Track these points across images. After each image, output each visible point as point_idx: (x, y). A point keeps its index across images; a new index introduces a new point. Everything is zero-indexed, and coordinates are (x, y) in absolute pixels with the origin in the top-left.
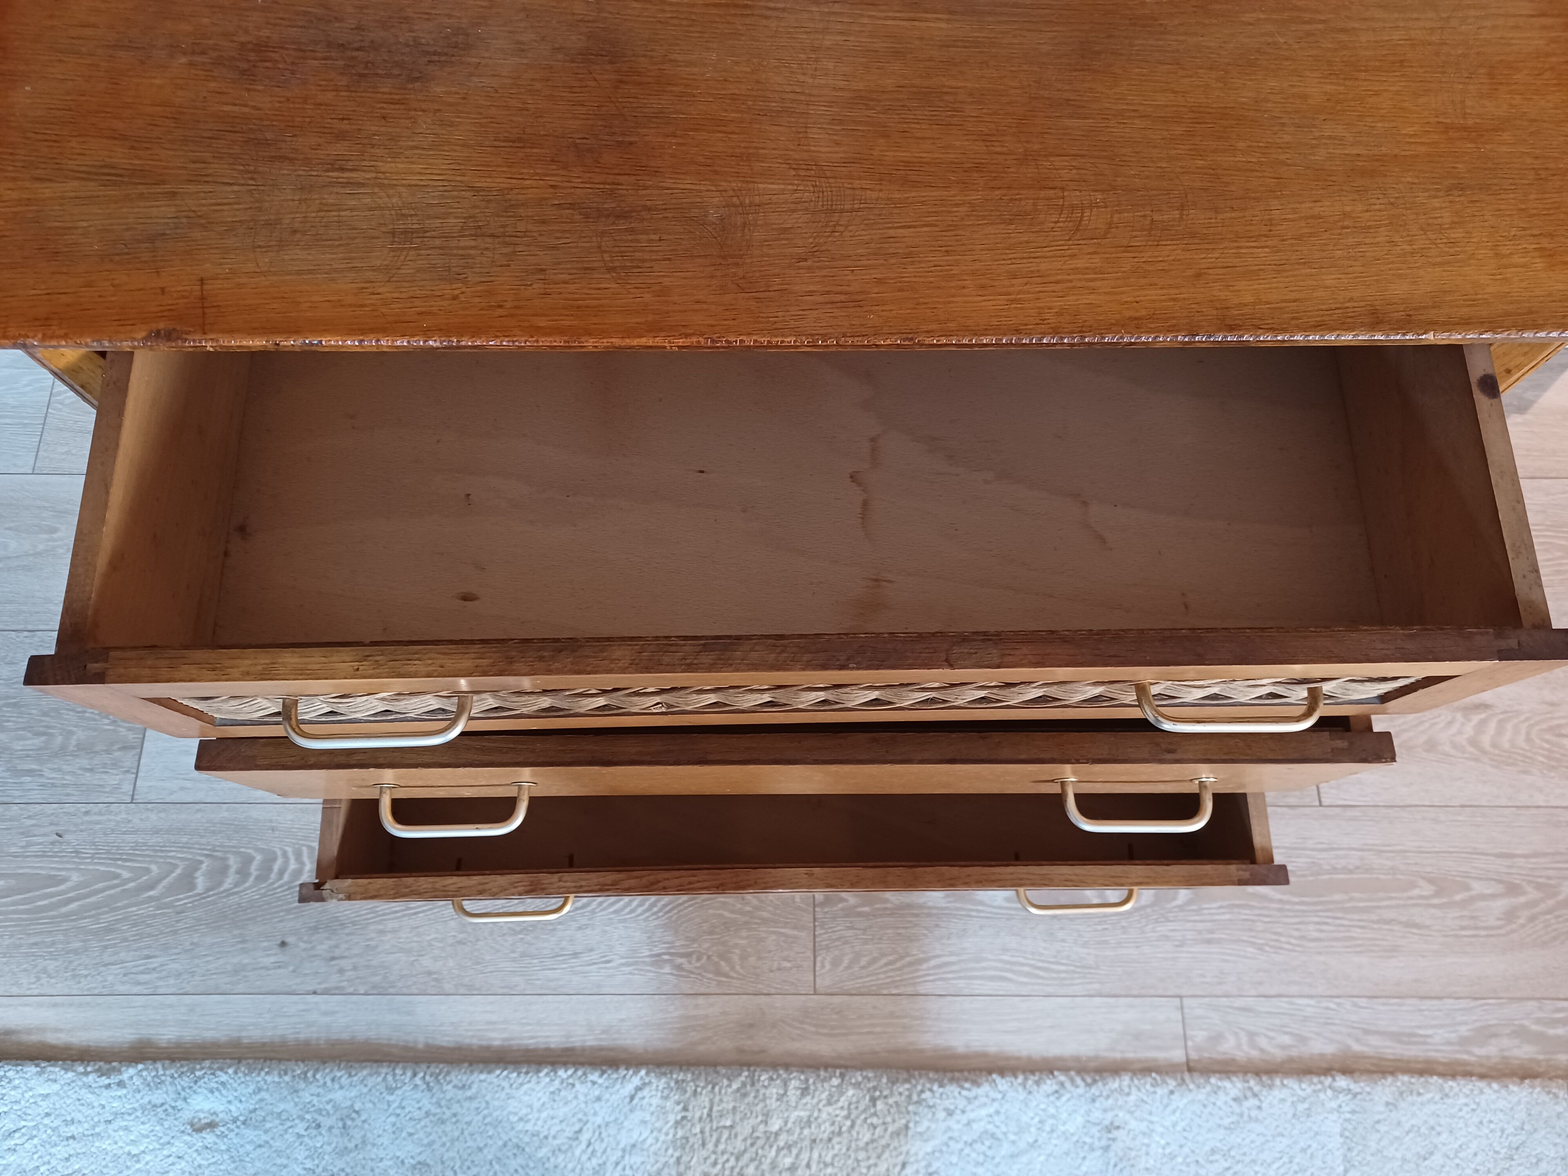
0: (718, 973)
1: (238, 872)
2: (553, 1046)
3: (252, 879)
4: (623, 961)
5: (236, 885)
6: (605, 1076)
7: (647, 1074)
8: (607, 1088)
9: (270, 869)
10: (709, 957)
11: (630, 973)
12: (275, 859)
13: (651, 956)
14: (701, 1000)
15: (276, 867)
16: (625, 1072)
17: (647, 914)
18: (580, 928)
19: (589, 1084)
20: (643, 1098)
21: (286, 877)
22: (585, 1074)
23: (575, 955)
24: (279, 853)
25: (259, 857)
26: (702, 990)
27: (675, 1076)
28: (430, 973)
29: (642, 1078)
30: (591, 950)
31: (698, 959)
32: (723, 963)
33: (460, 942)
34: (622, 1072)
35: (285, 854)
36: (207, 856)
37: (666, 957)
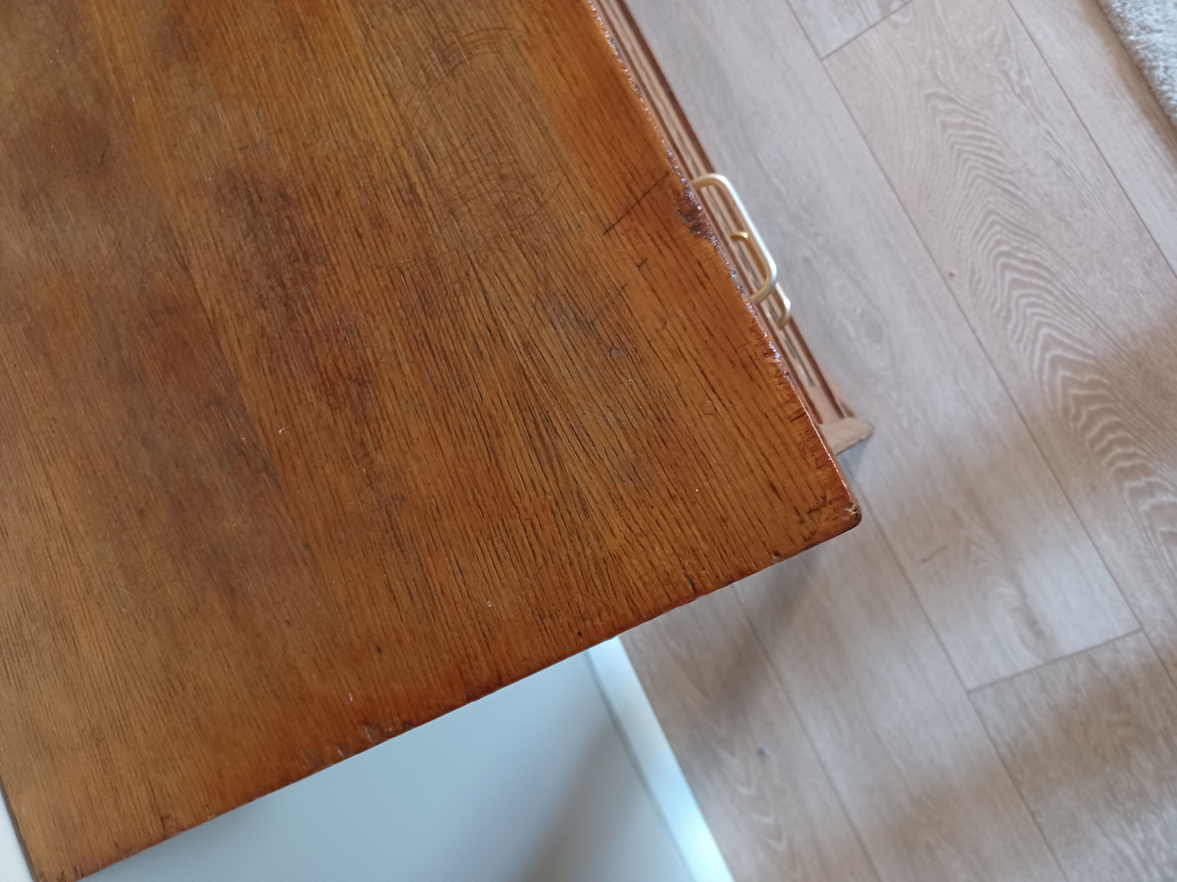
0: (1007, 39)
1: (1152, 495)
2: (1151, 130)
3: (1151, 479)
4: (1041, 122)
5: (1166, 490)
6: (1154, 64)
7: (1131, 34)
8: (1165, 54)
9: (1133, 468)
10: (998, 56)
11: (1048, 108)
12: (1121, 470)
13: (1023, 102)
14: (1039, 37)
15: (1126, 464)
16: (1141, 51)
17: (988, 128)
18: (1032, 174)
19: (1170, 71)
20: (1157, 21)
21: (1132, 449)
22: (1162, 83)
23: (1059, 163)
24: (1112, 470)
25: (1128, 485)
26: (1029, 42)
27: (1119, 10)
28: (1147, 273)
29: (1138, 34)
30: (1047, 154)
31: (1004, 63)
32: (996, 42)
33: (1103, 265)
34: (1142, 54)
35: (1111, 464)
36: (1153, 531)
37: (1017, 90)
